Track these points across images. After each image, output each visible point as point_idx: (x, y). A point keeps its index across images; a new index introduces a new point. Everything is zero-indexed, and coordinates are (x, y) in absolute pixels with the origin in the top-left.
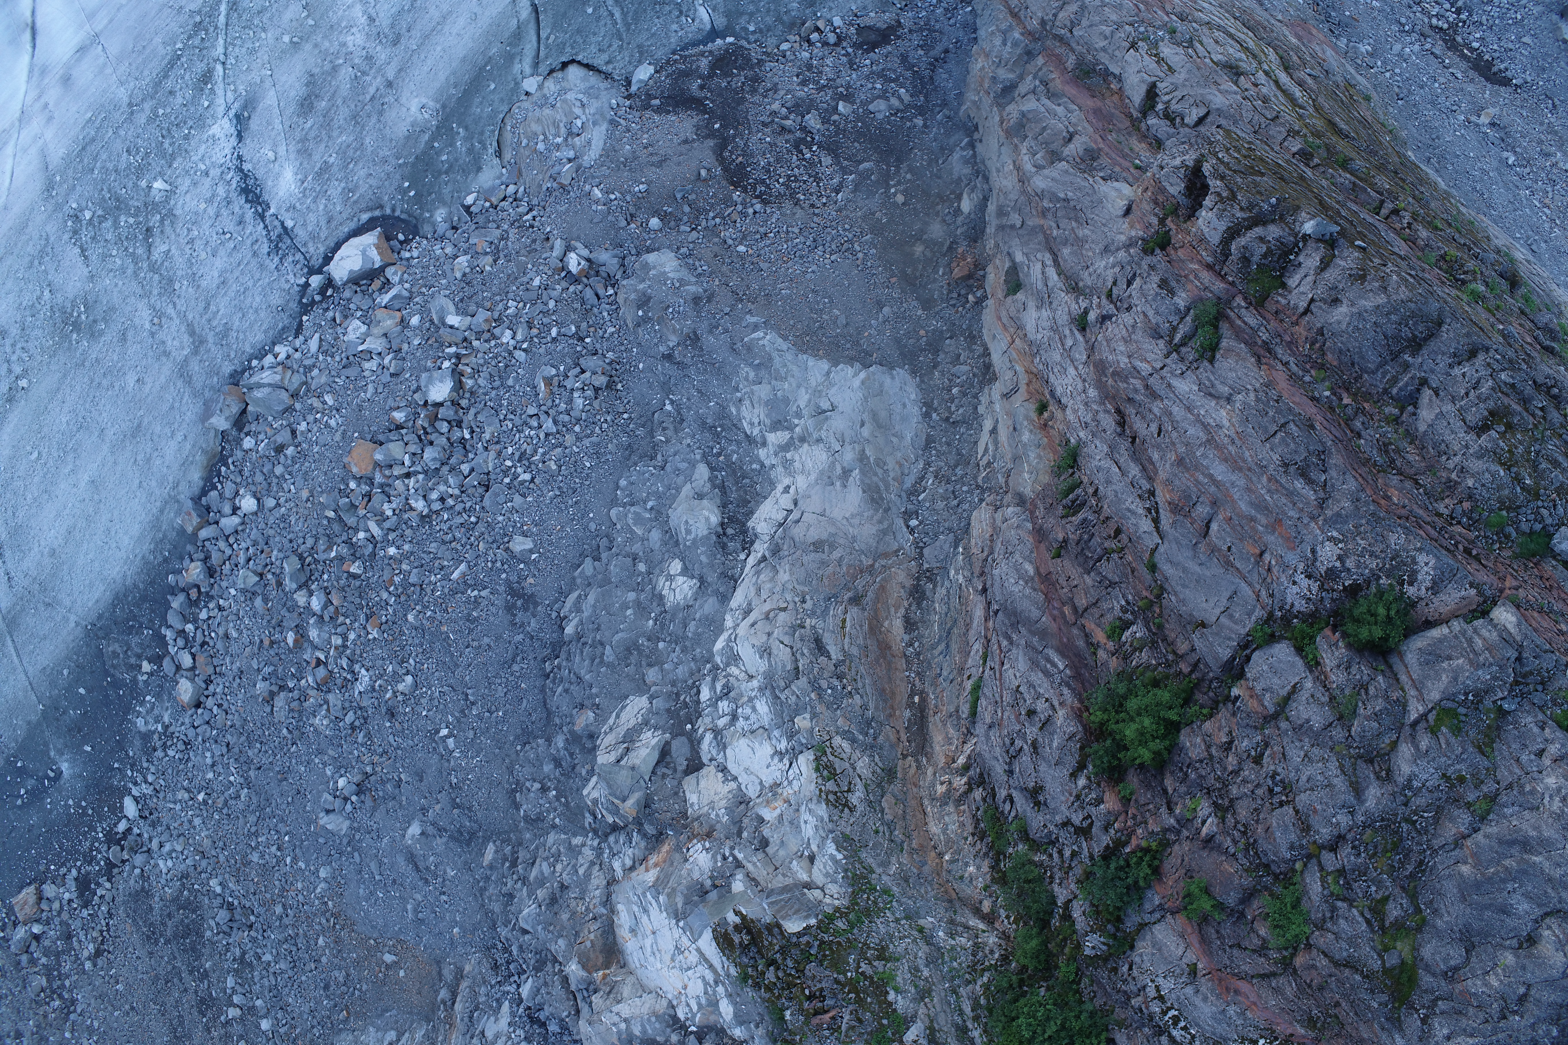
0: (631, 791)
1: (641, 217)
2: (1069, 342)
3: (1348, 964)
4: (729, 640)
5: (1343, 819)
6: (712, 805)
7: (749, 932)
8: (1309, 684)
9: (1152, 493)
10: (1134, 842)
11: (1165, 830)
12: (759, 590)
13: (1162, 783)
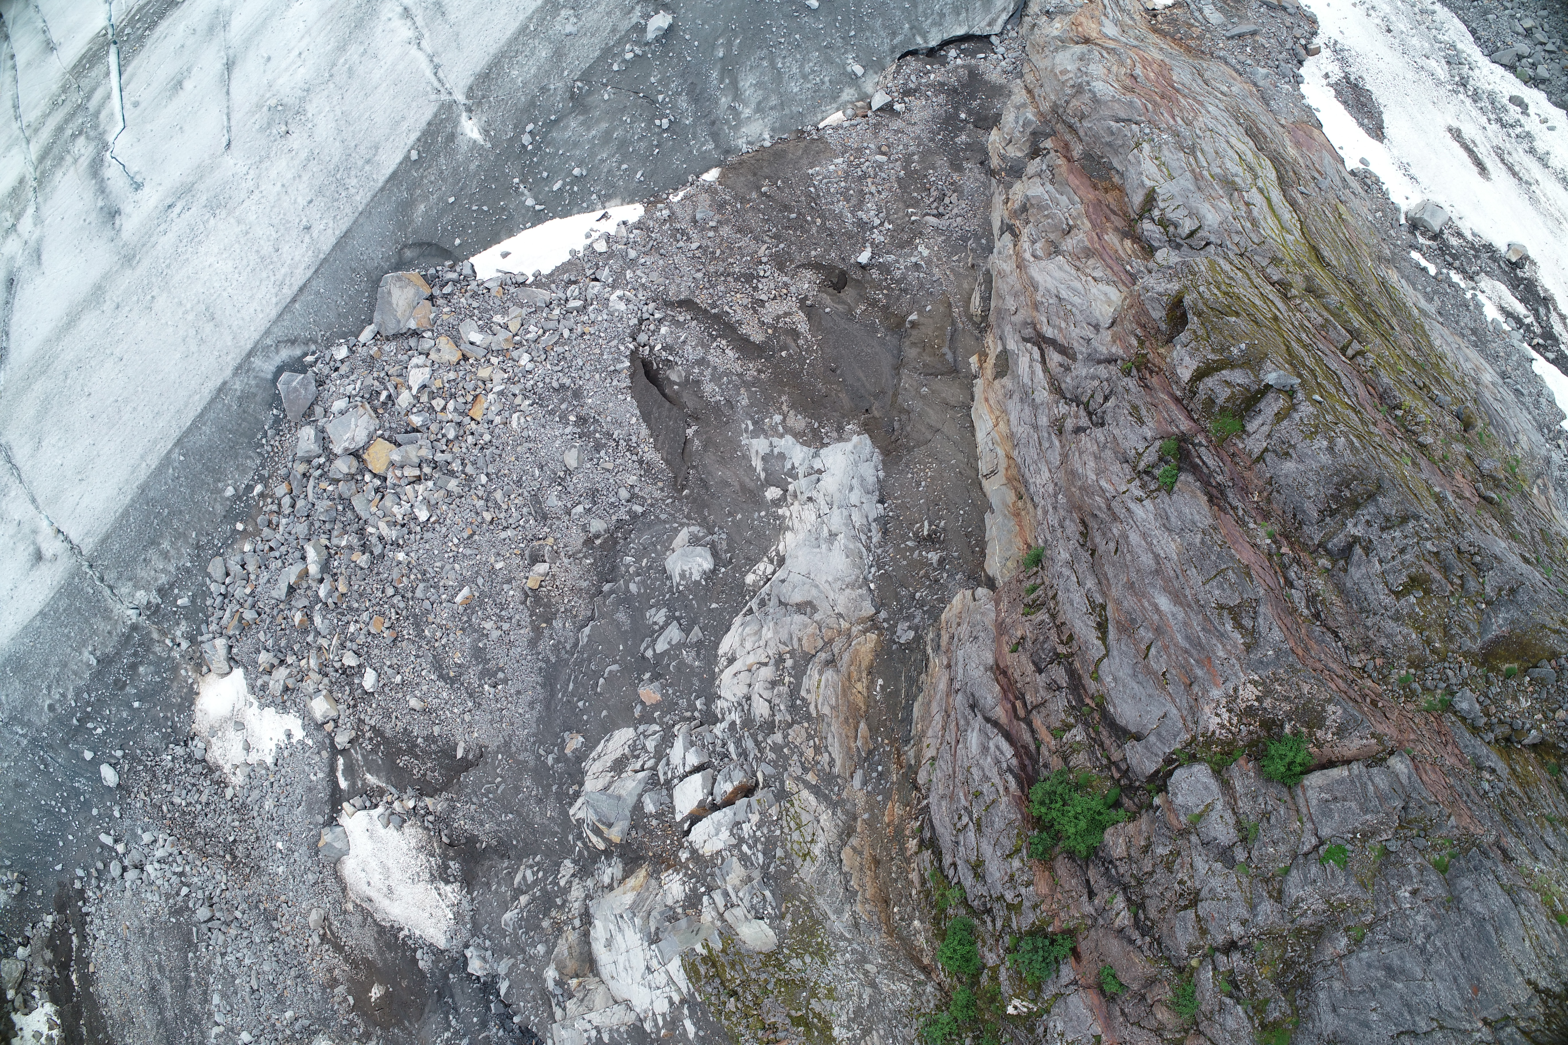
0: (617, 818)
2: (1046, 444)
7: (714, 965)
8: (1219, 806)
9: (1103, 607)
10: (1057, 923)
11: (1084, 917)
13: (1086, 874)
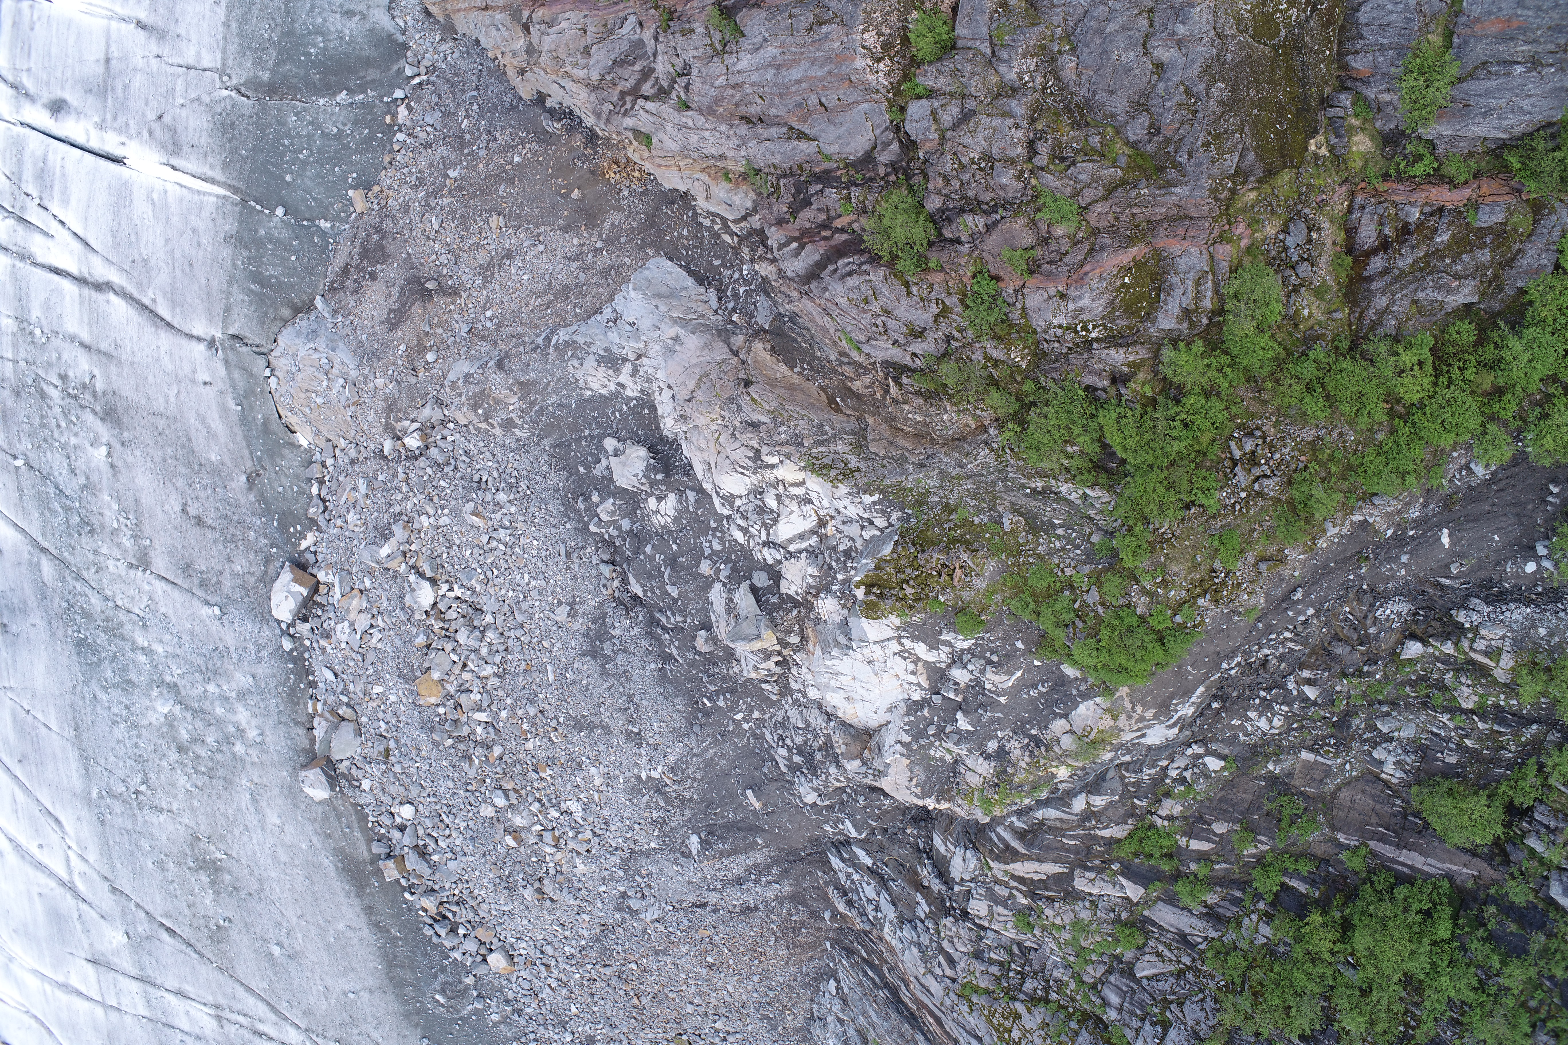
0: (759, 628)
1: (419, 364)
2: (690, 123)
3: (1110, 190)
4: (718, 493)
5: (1019, 134)
6: (804, 578)
7: (873, 586)
8: (936, 104)
9: (791, 128)
10: (965, 279)
11: (970, 255)
12: (700, 449)
13: (946, 239)
